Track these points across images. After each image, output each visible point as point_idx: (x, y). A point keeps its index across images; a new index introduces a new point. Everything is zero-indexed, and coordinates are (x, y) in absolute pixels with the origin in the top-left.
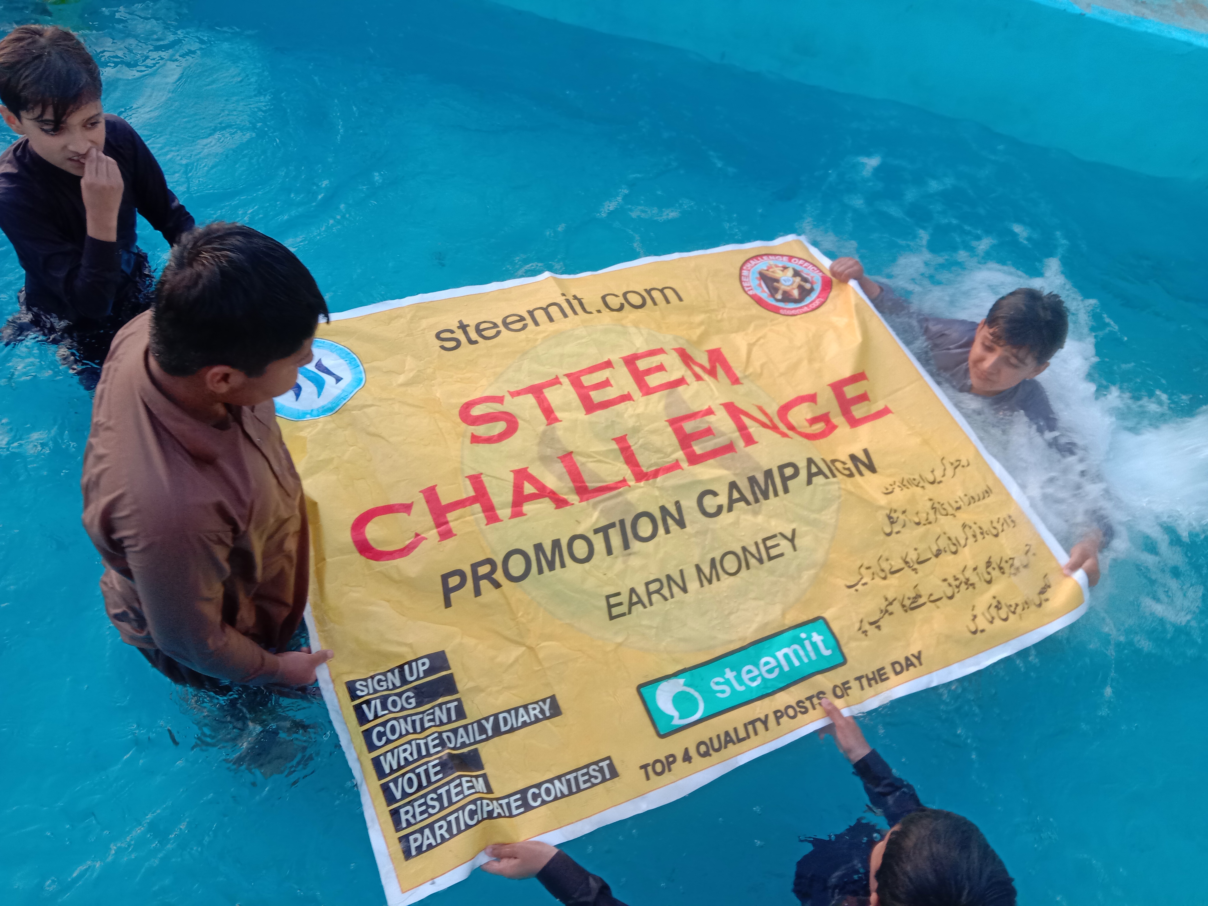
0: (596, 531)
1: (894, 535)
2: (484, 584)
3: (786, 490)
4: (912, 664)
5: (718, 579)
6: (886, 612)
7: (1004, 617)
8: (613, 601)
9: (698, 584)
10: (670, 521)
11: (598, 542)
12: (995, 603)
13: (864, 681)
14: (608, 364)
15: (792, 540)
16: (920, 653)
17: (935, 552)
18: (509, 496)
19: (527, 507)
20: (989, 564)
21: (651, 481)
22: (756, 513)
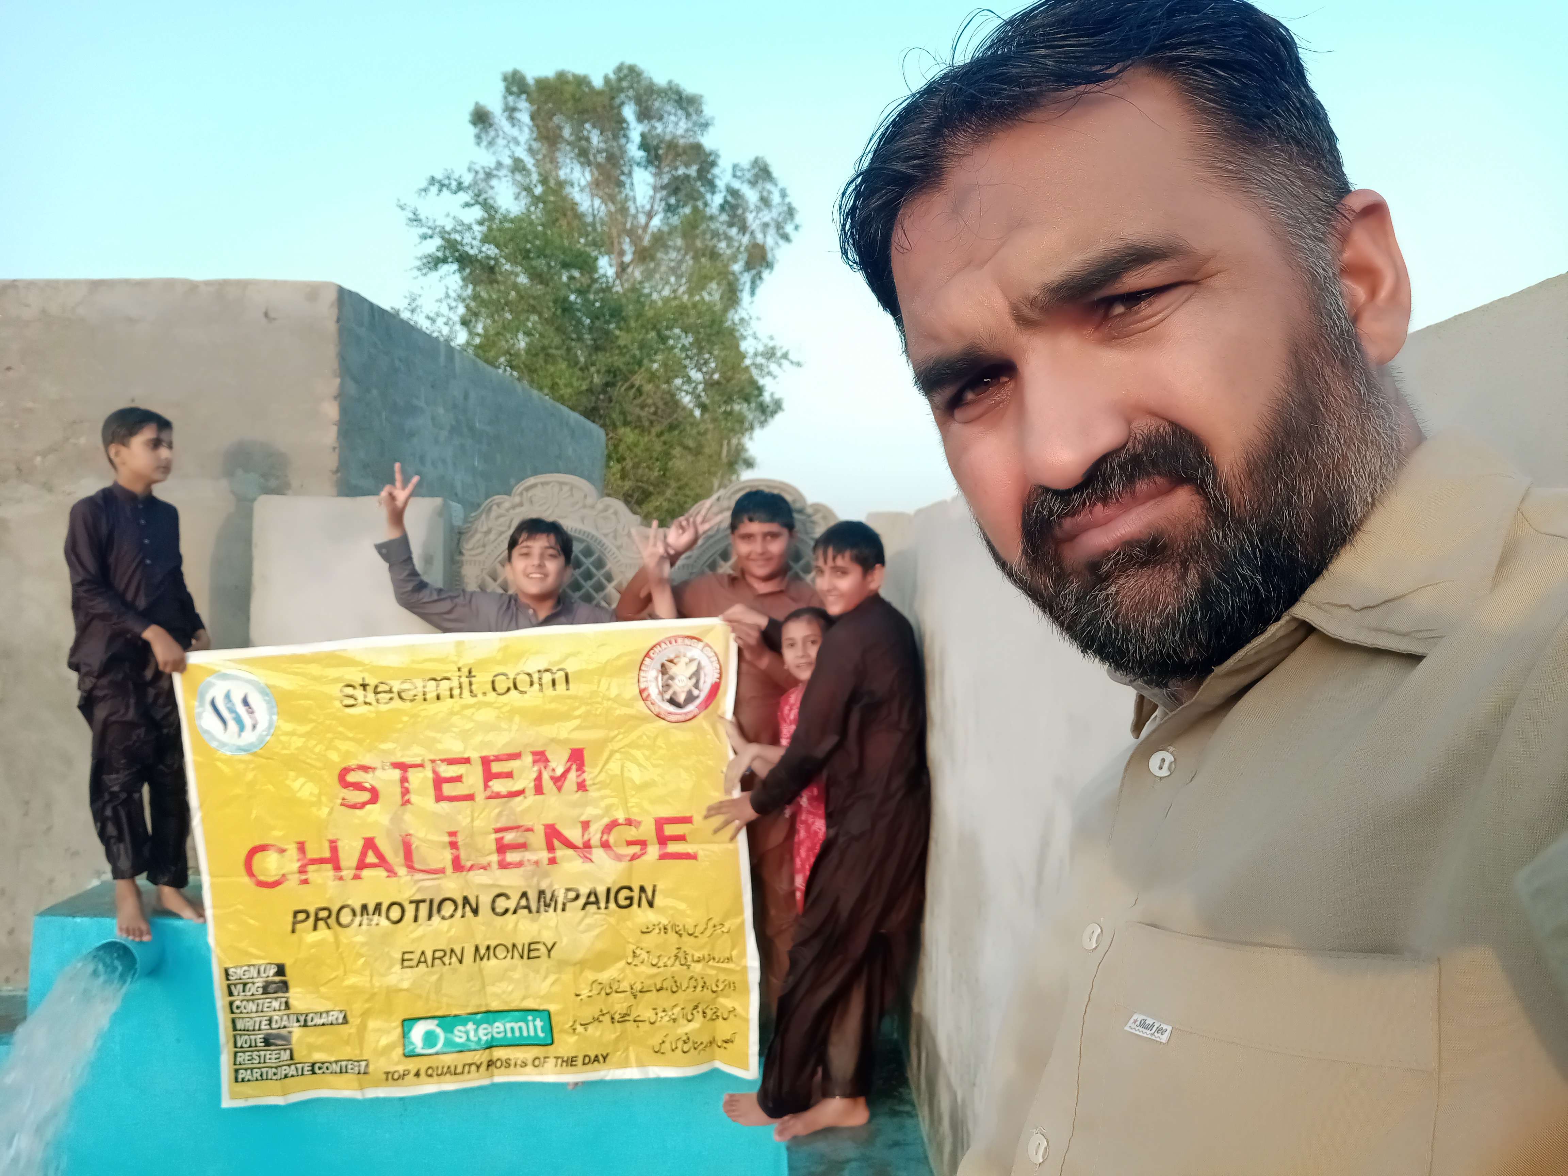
0: (411, 902)
1: (632, 966)
2: (321, 924)
3: (563, 910)
4: (598, 1061)
5: (488, 959)
6: (597, 1020)
7: (685, 1050)
8: (407, 956)
9: (472, 959)
10: (468, 908)
11: (410, 910)
12: (685, 1038)
13: (560, 1061)
14: (467, 761)
15: (549, 951)
16: (607, 1055)
17: (658, 987)
18: (354, 862)
19: (366, 873)
20: (696, 1007)
21: (464, 873)
22: (534, 920)
